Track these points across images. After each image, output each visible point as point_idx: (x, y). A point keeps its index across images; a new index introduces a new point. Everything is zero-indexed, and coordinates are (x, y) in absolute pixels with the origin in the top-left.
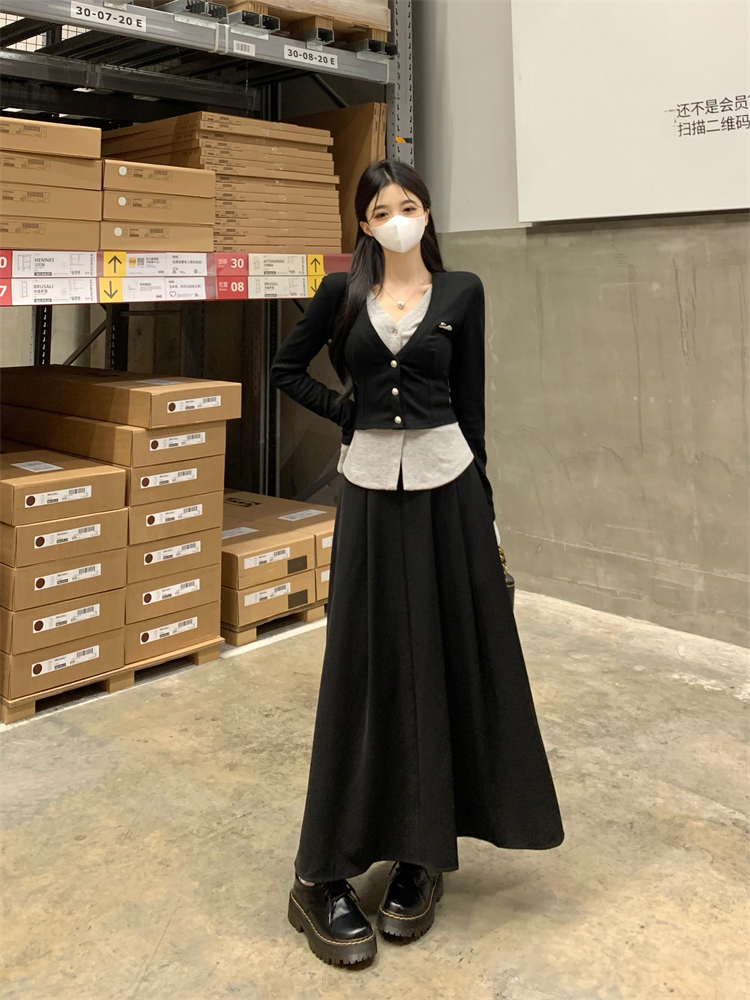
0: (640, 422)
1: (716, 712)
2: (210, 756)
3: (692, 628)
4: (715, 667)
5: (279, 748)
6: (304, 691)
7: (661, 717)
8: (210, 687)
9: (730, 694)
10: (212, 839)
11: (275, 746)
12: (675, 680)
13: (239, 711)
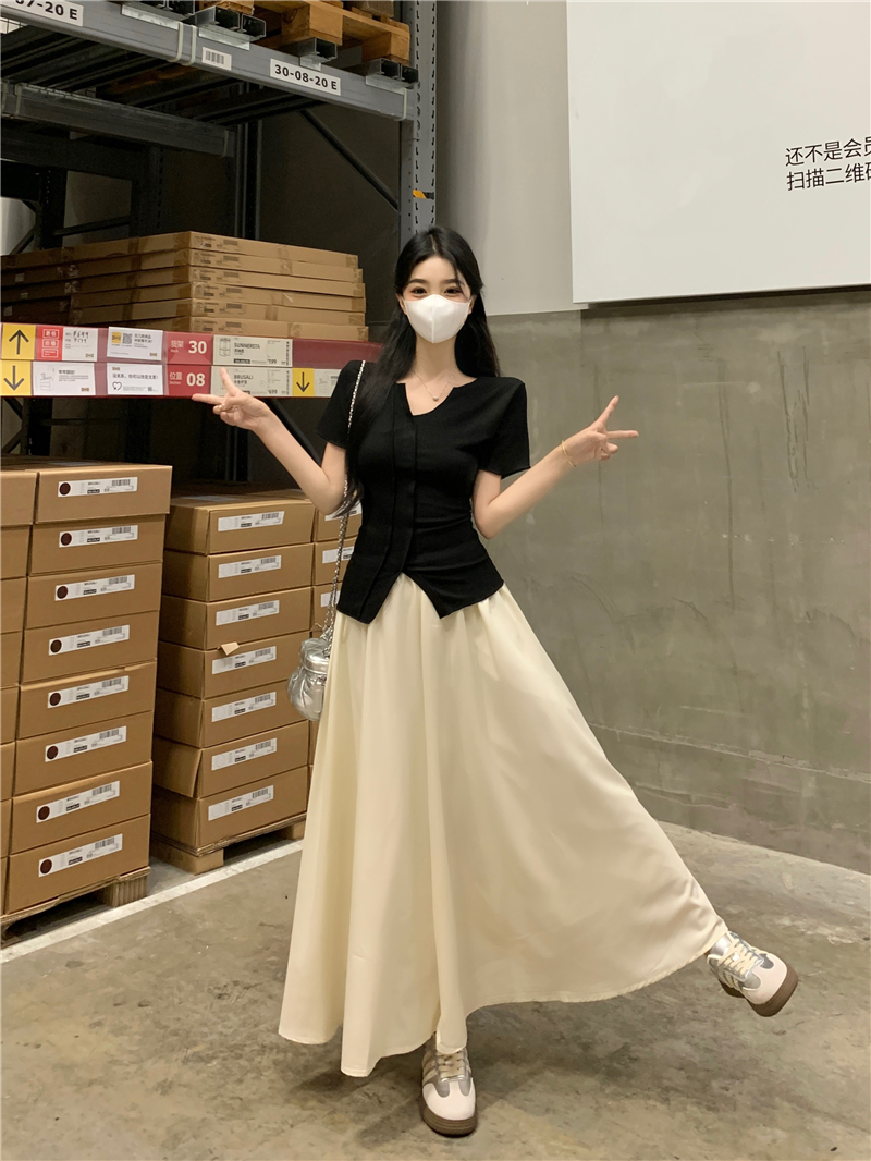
0: (731, 567)
1: (851, 979)
2: (132, 1068)
3: (798, 848)
4: (836, 906)
5: (236, 1051)
6: (274, 953)
11: (232, 1049)
12: (786, 928)
13: (180, 989)
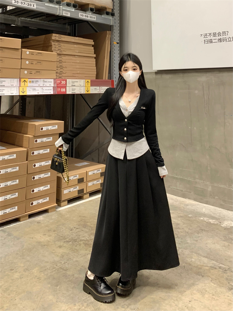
0: (191, 135)
1: (215, 231)
2: (53, 243)
3: (207, 203)
4: (214, 215)
6: (83, 222)
7: (196, 232)
8: (53, 220)
9: (220, 225)
10: (54, 271)
11: (74, 240)
12: (202, 220)
13: (62, 228)
